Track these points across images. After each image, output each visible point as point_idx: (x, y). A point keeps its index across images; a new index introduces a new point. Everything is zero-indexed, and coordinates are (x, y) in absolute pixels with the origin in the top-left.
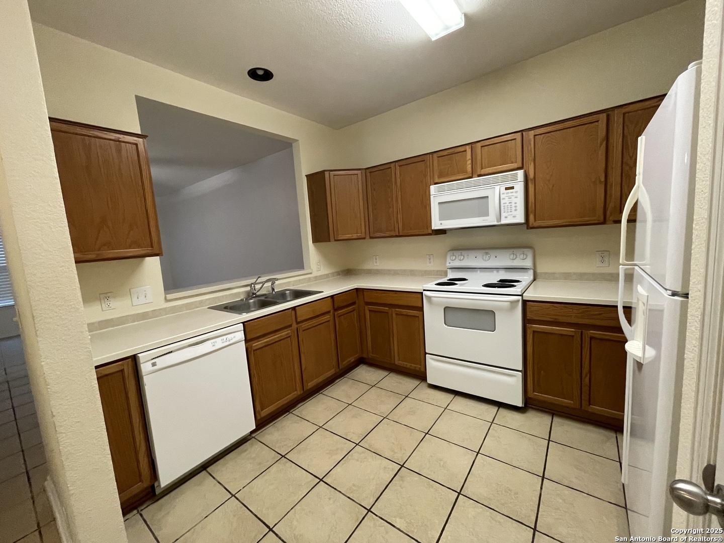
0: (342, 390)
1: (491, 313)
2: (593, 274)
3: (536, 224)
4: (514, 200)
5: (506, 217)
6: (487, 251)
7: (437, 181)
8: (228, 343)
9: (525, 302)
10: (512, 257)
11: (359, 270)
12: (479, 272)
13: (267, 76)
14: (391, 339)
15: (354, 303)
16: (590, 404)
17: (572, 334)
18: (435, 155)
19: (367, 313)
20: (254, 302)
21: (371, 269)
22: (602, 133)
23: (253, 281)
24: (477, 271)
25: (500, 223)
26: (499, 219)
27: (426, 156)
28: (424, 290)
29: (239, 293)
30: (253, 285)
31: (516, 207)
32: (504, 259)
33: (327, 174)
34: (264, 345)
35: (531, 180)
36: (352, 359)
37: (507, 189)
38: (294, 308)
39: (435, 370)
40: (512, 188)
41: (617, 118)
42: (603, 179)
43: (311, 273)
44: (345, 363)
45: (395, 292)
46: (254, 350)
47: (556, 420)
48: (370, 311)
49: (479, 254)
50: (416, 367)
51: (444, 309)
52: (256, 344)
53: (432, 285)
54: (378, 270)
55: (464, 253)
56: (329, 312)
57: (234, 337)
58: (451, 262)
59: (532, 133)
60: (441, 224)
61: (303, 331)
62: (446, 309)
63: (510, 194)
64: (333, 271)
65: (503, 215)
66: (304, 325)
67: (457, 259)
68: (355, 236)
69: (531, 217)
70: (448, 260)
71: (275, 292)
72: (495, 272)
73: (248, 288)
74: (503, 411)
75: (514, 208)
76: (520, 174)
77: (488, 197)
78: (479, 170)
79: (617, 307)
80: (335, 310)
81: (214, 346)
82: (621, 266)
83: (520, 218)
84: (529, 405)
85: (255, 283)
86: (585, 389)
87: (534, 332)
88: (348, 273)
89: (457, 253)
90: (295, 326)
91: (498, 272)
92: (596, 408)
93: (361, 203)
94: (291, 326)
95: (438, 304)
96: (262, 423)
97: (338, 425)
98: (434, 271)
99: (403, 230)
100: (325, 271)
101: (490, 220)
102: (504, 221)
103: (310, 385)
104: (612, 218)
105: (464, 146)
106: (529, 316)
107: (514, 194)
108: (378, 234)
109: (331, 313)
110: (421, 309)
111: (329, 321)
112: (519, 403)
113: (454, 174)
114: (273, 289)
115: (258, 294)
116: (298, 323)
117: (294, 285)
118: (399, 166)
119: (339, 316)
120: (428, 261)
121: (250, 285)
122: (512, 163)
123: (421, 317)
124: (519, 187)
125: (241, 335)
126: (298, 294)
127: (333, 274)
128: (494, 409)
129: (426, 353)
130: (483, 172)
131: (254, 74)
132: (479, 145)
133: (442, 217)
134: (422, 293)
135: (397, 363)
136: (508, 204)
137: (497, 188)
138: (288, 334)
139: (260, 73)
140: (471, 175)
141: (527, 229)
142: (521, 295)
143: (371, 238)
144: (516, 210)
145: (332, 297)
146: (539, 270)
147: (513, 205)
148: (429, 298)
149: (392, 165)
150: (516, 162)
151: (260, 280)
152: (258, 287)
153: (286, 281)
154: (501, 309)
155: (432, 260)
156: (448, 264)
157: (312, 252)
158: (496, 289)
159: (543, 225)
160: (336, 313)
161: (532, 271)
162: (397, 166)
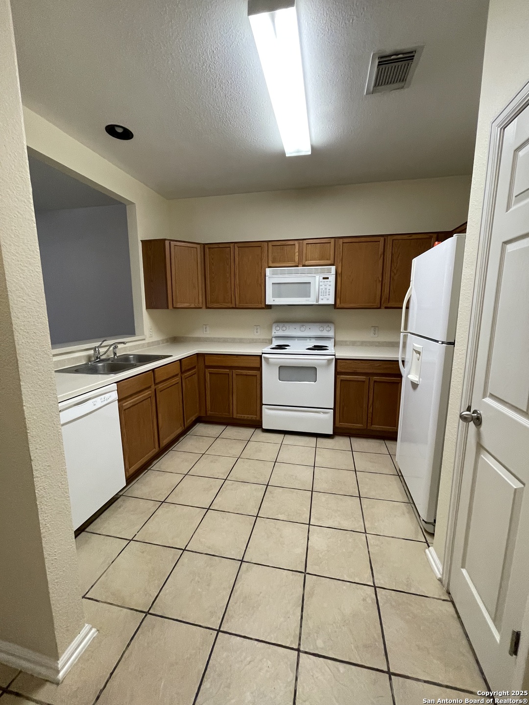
0: (190, 445)
1: (314, 369)
2: (369, 342)
3: (340, 306)
4: (328, 287)
5: (322, 299)
6: (303, 324)
7: (271, 265)
8: (106, 402)
9: (336, 360)
10: (321, 329)
11: (187, 338)
12: (296, 340)
13: (126, 135)
14: (231, 398)
15: (194, 368)
16: (372, 425)
17: (364, 380)
18: (270, 244)
19: (208, 375)
20: (103, 366)
21: (201, 338)
22: (381, 250)
23: (98, 344)
24: (295, 340)
25: (317, 303)
26: (317, 301)
27: (262, 243)
28: (263, 353)
29: (80, 357)
30: (97, 349)
31: (329, 292)
32: (315, 331)
33: (167, 243)
34: (132, 404)
35: (339, 274)
36: (193, 418)
37: (324, 278)
38: (153, 370)
39: (270, 417)
40: (328, 278)
41: (389, 239)
42: (381, 280)
43: (144, 339)
44: (187, 424)
45: (235, 356)
46: (125, 410)
47: (353, 439)
48: (210, 373)
49: (298, 326)
50: (252, 417)
51: (279, 368)
52: (127, 404)
53: (267, 349)
54: (208, 338)
55: (286, 324)
56: (177, 375)
57: (110, 396)
58: (275, 331)
59: (341, 240)
60: (274, 300)
61: (160, 392)
62: (281, 368)
63: (326, 283)
64: (161, 339)
65: (321, 297)
66: (160, 386)
67: (281, 330)
68: (193, 306)
69: (338, 300)
70: (274, 330)
71: (117, 357)
72: (308, 340)
73: (92, 352)
74: (320, 440)
75: (328, 293)
76: (333, 268)
77: (310, 283)
78: (304, 261)
80: (182, 372)
81: (95, 405)
82: (401, 334)
83: (332, 302)
84: (338, 432)
85: (100, 347)
86: (370, 415)
87: (341, 380)
88: (175, 340)
89: (281, 325)
90: (153, 387)
91: (310, 340)
92: (376, 427)
93: (200, 278)
94: (150, 387)
95: (274, 364)
96: (130, 479)
98: (260, 339)
99: (239, 303)
100: (156, 337)
101: (311, 301)
102: (321, 302)
103: (164, 442)
104: (385, 305)
105: (294, 241)
106: (339, 370)
107: (328, 283)
108: (215, 305)
109: (179, 376)
110: (260, 369)
111: (178, 383)
112: (331, 432)
113: (284, 261)
114: (115, 354)
115: (102, 358)
116: (156, 384)
117: (130, 351)
118: (238, 247)
119: (185, 379)
120: (255, 331)
121: (95, 349)
122: (327, 260)
123: (258, 376)
124: (332, 278)
126: (144, 359)
127: (163, 341)
128: (314, 439)
129: (262, 405)
130: (307, 263)
131: (111, 130)
132: (306, 242)
133: (277, 295)
134: (261, 356)
135: (235, 417)
136: (324, 290)
137: (317, 277)
138: (149, 394)
139: (120, 130)
140: (297, 265)
141: (335, 309)
142: (335, 355)
143: (207, 308)
144: (329, 295)
145: (180, 360)
146: (337, 339)
147: (328, 291)
148: (267, 359)
149: (232, 245)
150: (330, 260)
151: (105, 343)
152: (102, 350)
153: (128, 347)
154: (321, 366)
155: (259, 330)
156: (273, 334)
158: (316, 351)
159: (345, 306)
160: (183, 376)
161: (333, 339)
162: (236, 247)
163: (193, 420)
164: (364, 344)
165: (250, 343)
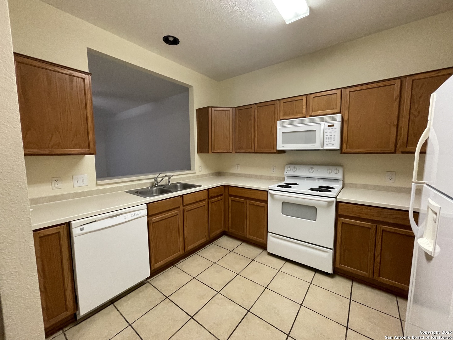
0: (210, 252)
1: (314, 208)
2: (384, 187)
3: (346, 151)
4: (333, 134)
5: (327, 145)
6: (312, 166)
7: (282, 118)
8: (135, 217)
9: (338, 203)
10: (329, 171)
11: (226, 173)
12: (306, 179)
13: (175, 42)
14: (245, 220)
15: (222, 195)
16: (379, 276)
17: (370, 227)
18: (282, 101)
19: (230, 202)
20: (156, 190)
21: (234, 173)
22: (396, 93)
23: (156, 175)
24: (304, 179)
25: (322, 148)
26: (323, 145)
27: (276, 101)
28: (269, 190)
29: (146, 183)
30: (156, 179)
31: (334, 138)
32: (323, 173)
33: (210, 109)
34: (160, 219)
35: (346, 121)
36: (218, 232)
37: (329, 126)
38: (182, 196)
39: (273, 243)
40: (333, 126)
41: (408, 84)
42: (396, 123)
43: (195, 173)
44: (213, 235)
45: (249, 190)
46: (153, 223)
47: (356, 285)
48: (232, 200)
49: (307, 168)
50: (260, 240)
51: (282, 203)
52: (155, 219)
53: (274, 187)
54: (239, 174)
55: (296, 166)
56: (205, 200)
57: (140, 213)
58: (287, 171)
59: (348, 90)
60: (283, 146)
61: (187, 211)
62: (283, 203)
63: (331, 130)
64: (209, 173)
65: (325, 143)
66: (189, 208)
67: (292, 170)
68: (225, 151)
69: (344, 146)
70: (286, 171)
71: (171, 184)
72: (317, 180)
73: (153, 180)
74: (317, 275)
75: (333, 139)
76: (339, 116)
77: (316, 130)
78: (310, 113)
79: (408, 211)
80: (209, 198)
81: (125, 218)
82: (413, 184)
83: (337, 146)
84: (337, 272)
85: (157, 177)
86: (377, 265)
87: (343, 223)
88: (219, 174)
89: (292, 166)
90: (181, 208)
91: (319, 180)
92: (384, 280)
93: (231, 130)
94: (179, 207)
95: (278, 200)
96: (154, 272)
97: (206, 277)
98: (275, 177)
99: (257, 148)
100: (204, 172)
101: (316, 146)
102: (326, 147)
103: (189, 248)
104: (401, 150)
105: (302, 97)
106: (340, 212)
107: (334, 130)
108: (240, 151)
109: (207, 200)
110: (266, 202)
111: (204, 206)
112: (330, 272)
113: (293, 114)
114: (169, 182)
115: (159, 184)
116: (184, 206)
117: (183, 180)
118: (258, 107)
119: (212, 203)
120: (272, 170)
121: (154, 178)
122: (333, 109)
123: (266, 208)
124: (338, 125)
125: (145, 212)
126: (185, 186)
127: (209, 175)
128: (312, 273)
129: (268, 232)
130: (313, 114)
131: (166, 40)
132: (312, 96)
133: (284, 142)
134: (268, 191)
135: (247, 236)
136: (329, 136)
137: (322, 125)
138: (177, 213)
139: (171, 39)
140: (305, 116)
141: (341, 153)
142: (336, 198)
143: (236, 152)
144: (334, 140)
145: (208, 190)
146: (346, 182)
147: (333, 137)
148: (272, 195)
149: (253, 106)
150: (336, 109)
151: (161, 175)
152: (159, 180)
153: (178, 177)
154: (322, 206)
155: (275, 170)
156: (285, 173)
157: (196, 159)
158: (318, 192)
159: (352, 151)
160: (209, 201)
161: (341, 182)
162: (256, 106)
163: (218, 233)
164: (376, 188)
165: (268, 179)
